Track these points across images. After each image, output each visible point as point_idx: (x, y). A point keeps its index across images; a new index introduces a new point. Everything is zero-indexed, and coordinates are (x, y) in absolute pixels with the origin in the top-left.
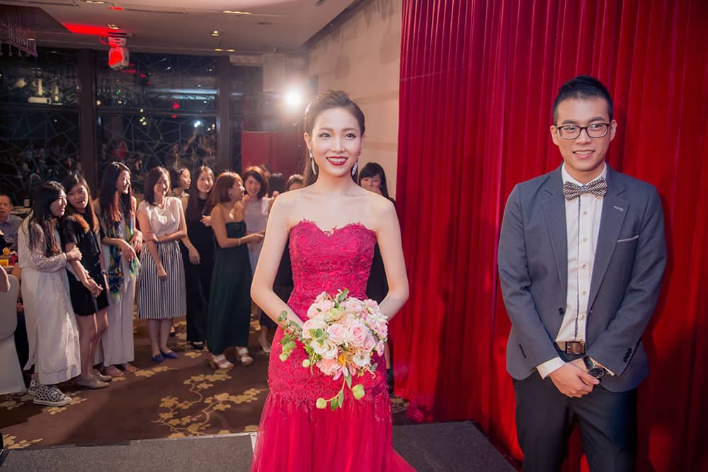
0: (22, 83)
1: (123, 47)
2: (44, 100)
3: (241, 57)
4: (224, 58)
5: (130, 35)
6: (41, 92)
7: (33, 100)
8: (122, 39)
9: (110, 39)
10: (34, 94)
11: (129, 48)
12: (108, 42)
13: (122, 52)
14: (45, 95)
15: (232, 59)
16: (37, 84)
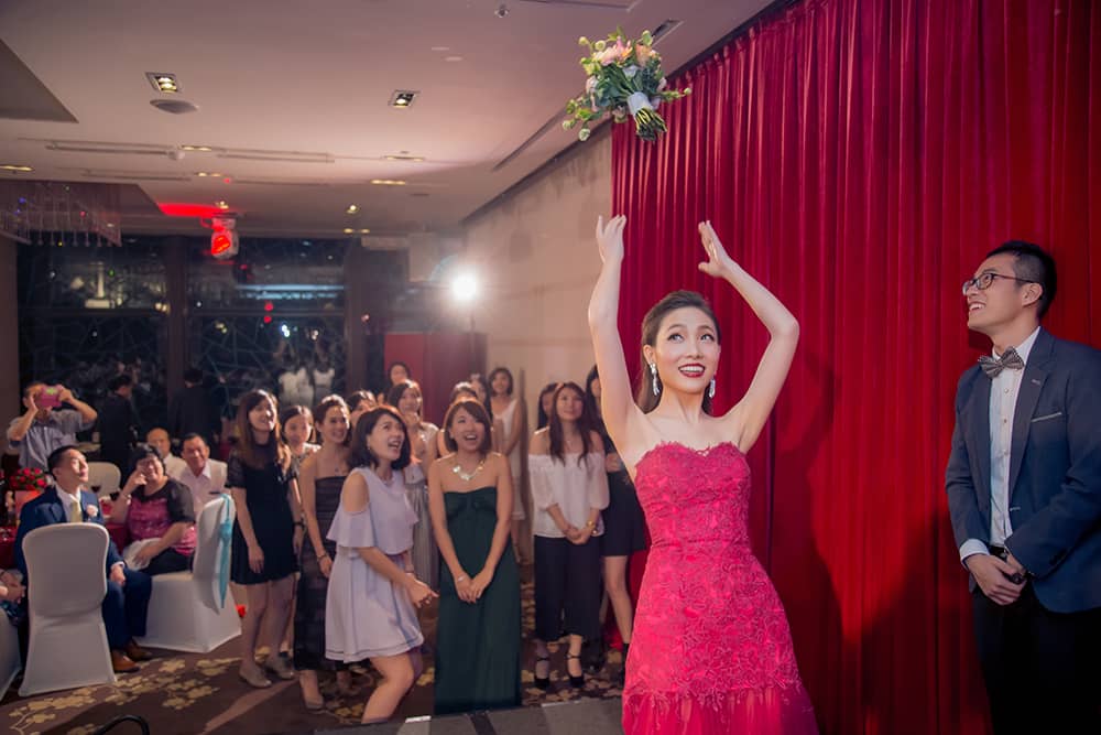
0: (78, 283)
1: (232, 230)
2: (105, 304)
3: (377, 239)
4: (354, 242)
5: (240, 214)
6: (101, 293)
7: (91, 304)
8: (230, 221)
9: (215, 220)
10: (92, 296)
11: (239, 232)
12: (211, 223)
13: (230, 236)
14: (107, 297)
15: (365, 242)
16: (97, 283)
